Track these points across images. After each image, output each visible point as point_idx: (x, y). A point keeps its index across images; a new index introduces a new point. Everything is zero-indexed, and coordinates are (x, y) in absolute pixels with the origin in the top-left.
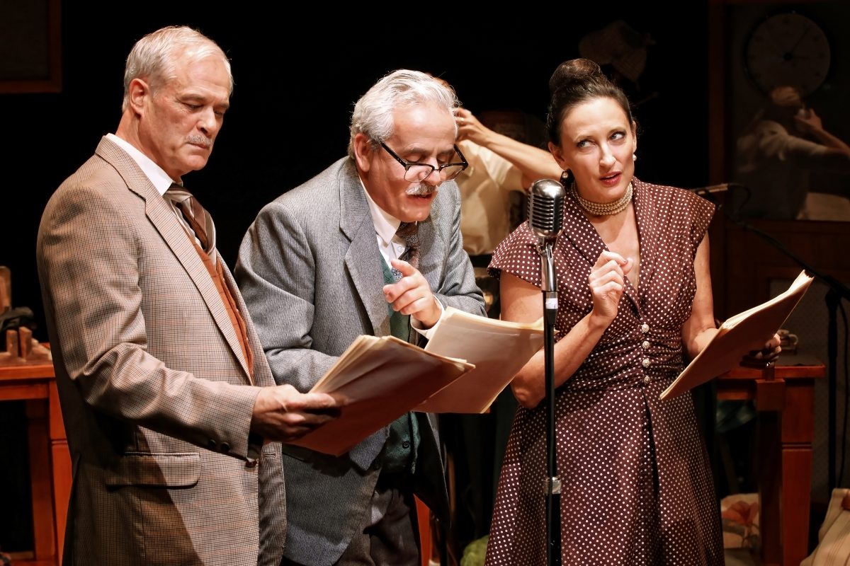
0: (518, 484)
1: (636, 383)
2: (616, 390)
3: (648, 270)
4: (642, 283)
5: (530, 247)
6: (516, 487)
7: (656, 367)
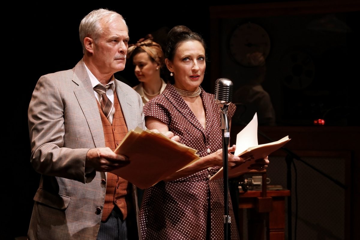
0: (146, 228)
1: (205, 178)
2: (195, 181)
3: (210, 124)
4: (207, 129)
5: (159, 106)
6: (145, 230)
7: (213, 171)
